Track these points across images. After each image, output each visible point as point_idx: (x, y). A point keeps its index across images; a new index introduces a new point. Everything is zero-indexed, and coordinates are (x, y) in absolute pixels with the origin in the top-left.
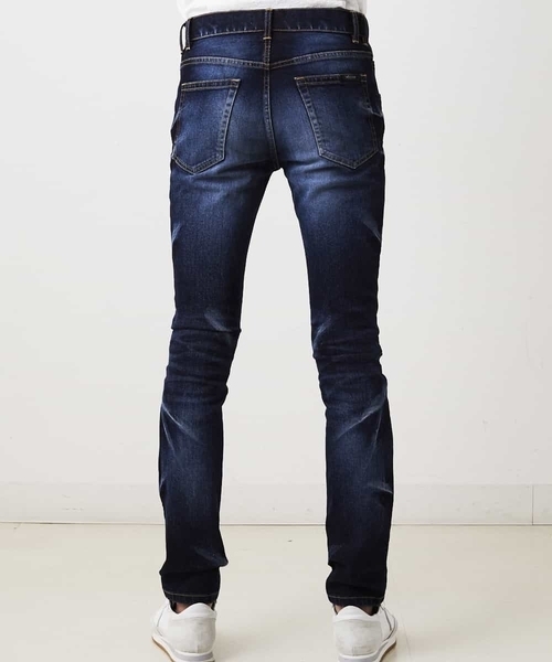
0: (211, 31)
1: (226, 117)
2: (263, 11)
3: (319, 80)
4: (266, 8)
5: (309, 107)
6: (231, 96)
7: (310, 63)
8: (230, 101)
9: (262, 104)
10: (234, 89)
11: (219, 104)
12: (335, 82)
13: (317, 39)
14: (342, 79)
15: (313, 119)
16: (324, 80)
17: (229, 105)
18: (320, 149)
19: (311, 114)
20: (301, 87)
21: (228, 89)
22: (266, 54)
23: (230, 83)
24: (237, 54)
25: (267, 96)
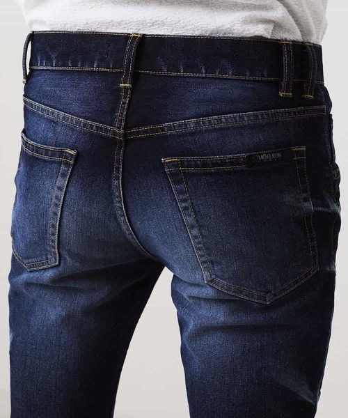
0: (49, 61)
1: (57, 205)
2: (126, 37)
3: (204, 164)
4: (131, 31)
5: (186, 208)
6: (64, 175)
7: (193, 134)
8: (62, 182)
9: (111, 194)
10: (67, 164)
11: (48, 184)
12: (238, 167)
13: (211, 91)
14: (250, 161)
15: (192, 227)
16: (214, 165)
17: (60, 189)
18: (206, 274)
19: (190, 220)
20: (172, 175)
21: (60, 163)
22: (121, 114)
23: (62, 154)
24: (76, 107)
25: (118, 183)
